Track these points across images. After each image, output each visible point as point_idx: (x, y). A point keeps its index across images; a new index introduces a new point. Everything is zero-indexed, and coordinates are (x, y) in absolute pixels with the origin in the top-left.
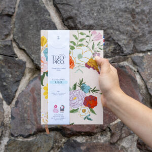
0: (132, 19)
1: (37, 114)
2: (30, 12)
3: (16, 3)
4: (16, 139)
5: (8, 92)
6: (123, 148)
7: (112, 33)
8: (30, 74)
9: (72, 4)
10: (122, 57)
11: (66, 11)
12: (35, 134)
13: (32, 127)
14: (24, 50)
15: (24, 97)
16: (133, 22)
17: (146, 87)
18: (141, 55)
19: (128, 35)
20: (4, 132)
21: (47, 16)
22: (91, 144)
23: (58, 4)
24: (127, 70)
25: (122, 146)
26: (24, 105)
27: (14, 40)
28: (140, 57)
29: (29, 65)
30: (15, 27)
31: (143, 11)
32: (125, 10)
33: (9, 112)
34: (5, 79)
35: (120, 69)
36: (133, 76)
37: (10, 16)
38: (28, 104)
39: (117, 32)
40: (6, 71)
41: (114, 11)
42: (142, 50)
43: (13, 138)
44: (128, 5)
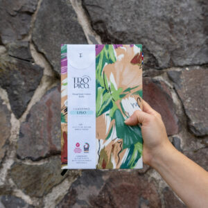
0: (169, 29)
1: (52, 132)
4: (23, 162)
5: (18, 103)
6: (153, 179)
7: (146, 43)
8: (48, 83)
9: (103, 6)
10: (156, 70)
12: (47, 157)
13: (44, 148)
14: (43, 54)
15: (38, 110)
16: (171, 32)
17: (183, 107)
18: (178, 70)
19: (165, 46)
20: (9, 152)
21: (74, 18)
22: (116, 174)
23: (88, 5)
24: (162, 86)
25: (153, 178)
26: (37, 120)
27: (33, 42)
28: (177, 72)
29: (47, 72)
30: (34, 27)
31: (182, 21)
32: (163, 19)
33: (17, 128)
34: (17, 87)
35: (154, 84)
36: (168, 93)
37: (30, 14)
38: (42, 119)
39: (153, 43)
40: (19, 77)
41: (150, 18)
42: (180, 64)
43: (18, 161)
44: (166, 13)
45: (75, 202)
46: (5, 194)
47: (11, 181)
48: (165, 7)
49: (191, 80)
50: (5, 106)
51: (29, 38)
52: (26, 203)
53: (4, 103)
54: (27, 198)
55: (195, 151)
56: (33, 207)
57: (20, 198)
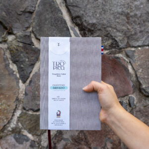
0: (127, 21)
2: (47, 10)
3: (37, 3)
4: (27, 112)
5: (24, 73)
7: (110, 31)
9: (80, 6)
10: (118, 50)
11: (75, 11)
14: (39, 40)
15: (37, 78)
16: (128, 23)
17: (136, 75)
18: (133, 49)
19: (124, 33)
20: (18, 105)
21: (60, 15)
23: (70, 6)
24: (121, 61)
26: (36, 84)
27: (33, 32)
28: (132, 51)
30: (34, 22)
31: (136, 15)
32: (122, 14)
33: (23, 89)
34: (23, 62)
35: (116, 59)
36: (126, 66)
37: (31, 13)
39: (115, 30)
40: (24, 55)
41: (113, 13)
42: (134, 45)
43: (24, 111)
44: (124, 9)
45: (62, 139)
46: (16, 133)
47: (20, 124)
48: (124, 5)
49: (142, 56)
50: (16, 75)
51: (31, 29)
52: (29, 139)
53: (15, 73)
54: (30, 136)
55: (145, 107)
56: (35, 142)
57: (26, 136)
